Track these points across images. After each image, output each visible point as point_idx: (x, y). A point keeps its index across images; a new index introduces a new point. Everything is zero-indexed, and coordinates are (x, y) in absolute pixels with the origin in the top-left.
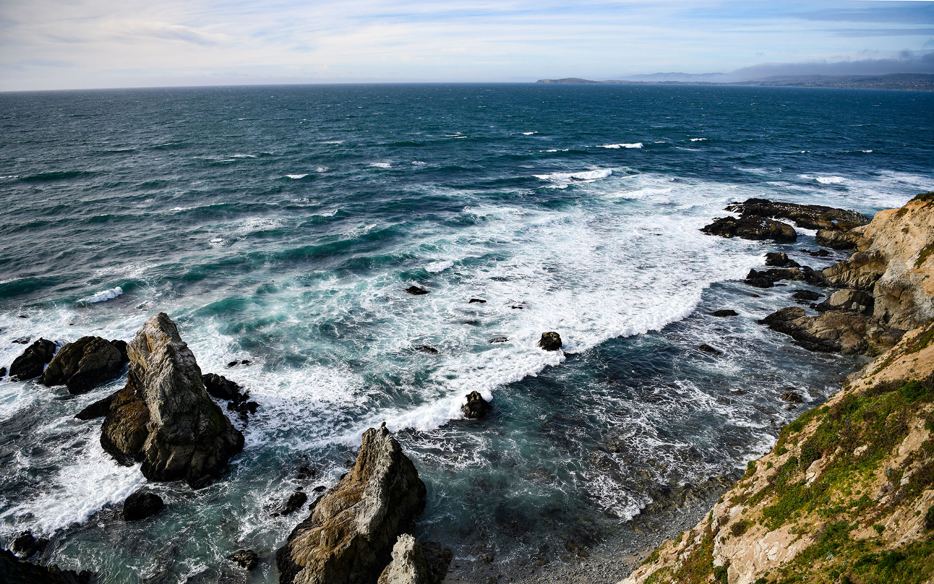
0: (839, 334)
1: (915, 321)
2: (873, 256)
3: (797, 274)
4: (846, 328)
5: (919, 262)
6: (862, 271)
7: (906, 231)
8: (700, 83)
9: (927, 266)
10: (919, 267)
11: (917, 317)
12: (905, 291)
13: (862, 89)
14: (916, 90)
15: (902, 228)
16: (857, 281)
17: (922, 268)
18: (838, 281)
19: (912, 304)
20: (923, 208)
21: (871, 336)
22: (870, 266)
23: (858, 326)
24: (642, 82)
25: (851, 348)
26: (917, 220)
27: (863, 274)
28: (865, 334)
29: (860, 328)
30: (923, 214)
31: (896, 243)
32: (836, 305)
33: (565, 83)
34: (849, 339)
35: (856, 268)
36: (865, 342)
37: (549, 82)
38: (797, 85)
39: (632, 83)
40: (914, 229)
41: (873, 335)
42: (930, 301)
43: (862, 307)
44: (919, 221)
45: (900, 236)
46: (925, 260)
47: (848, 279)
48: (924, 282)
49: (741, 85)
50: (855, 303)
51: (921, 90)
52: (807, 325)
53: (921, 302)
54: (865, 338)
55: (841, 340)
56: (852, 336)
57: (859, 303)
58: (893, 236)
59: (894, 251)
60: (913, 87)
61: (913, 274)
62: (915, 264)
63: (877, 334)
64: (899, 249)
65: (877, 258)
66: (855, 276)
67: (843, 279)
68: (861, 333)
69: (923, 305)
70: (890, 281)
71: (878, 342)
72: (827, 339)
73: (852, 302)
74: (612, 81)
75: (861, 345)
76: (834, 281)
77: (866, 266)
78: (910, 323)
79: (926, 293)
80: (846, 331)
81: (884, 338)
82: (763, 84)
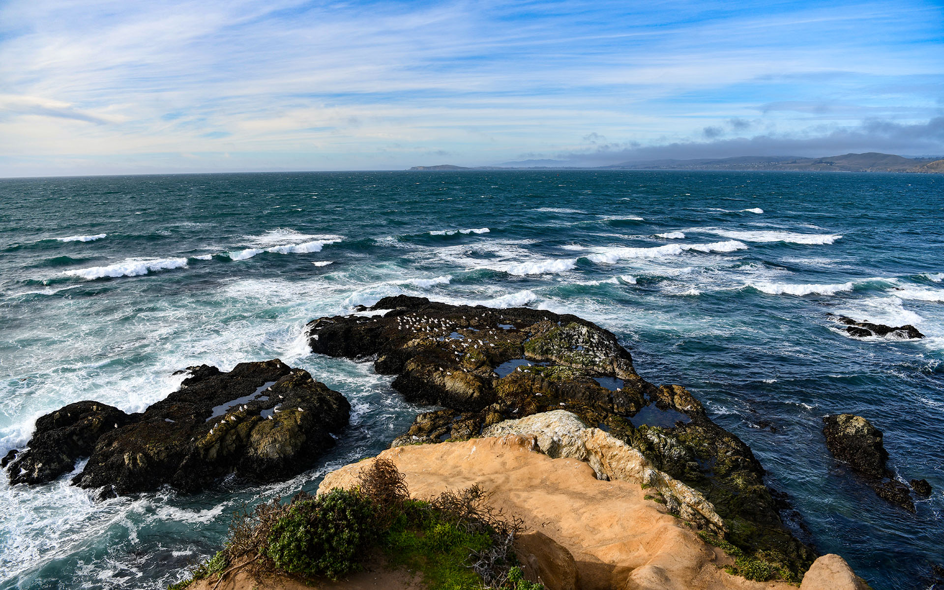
8: (566, 168)
13: (709, 170)
14: (756, 170)
33: (438, 170)
38: (653, 168)
51: (761, 170)
60: (753, 167)
74: (484, 167)
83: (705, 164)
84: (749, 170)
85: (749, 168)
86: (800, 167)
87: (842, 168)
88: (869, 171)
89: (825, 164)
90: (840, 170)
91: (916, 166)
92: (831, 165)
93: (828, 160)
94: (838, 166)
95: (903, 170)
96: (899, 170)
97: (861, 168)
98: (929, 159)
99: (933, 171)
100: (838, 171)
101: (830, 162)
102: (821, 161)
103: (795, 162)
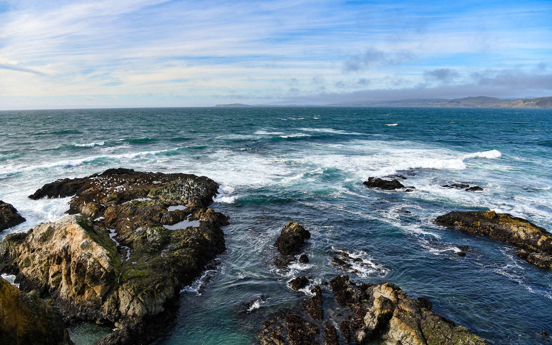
14: (416, 106)
74: (259, 105)
83: (387, 103)
84: (412, 106)
86: (441, 105)
87: (465, 105)
88: (479, 106)
89: (456, 103)
90: (464, 106)
91: (506, 104)
92: (459, 103)
93: (457, 101)
94: (462, 104)
95: (499, 106)
96: (496, 106)
97: (476, 105)
98: (514, 99)
99: (515, 106)
100: (462, 107)
101: (458, 101)
102: (453, 101)
103: (438, 102)
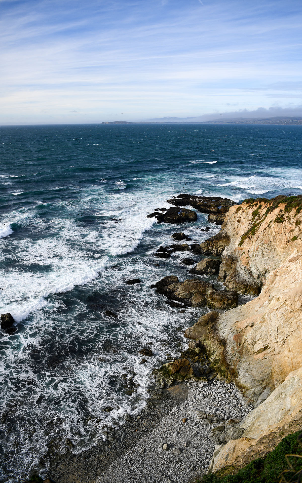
0: (191, 295)
1: (236, 282)
2: (224, 236)
3: (186, 248)
4: (195, 291)
5: (241, 243)
6: (219, 245)
7: (239, 221)
8: (185, 123)
9: (245, 246)
10: (241, 247)
11: (237, 280)
12: (234, 261)
15: (237, 219)
16: (217, 250)
17: (242, 247)
18: (207, 251)
19: (236, 270)
20: (246, 208)
21: (208, 295)
22: (223, 242)
23: (201, 290)
24: (156, 123)
25: (197, 304)
26: (244, 215)
27: (220, 247)
28: (206, 294)
29: (202, 290)
30: (246, 211)
31: (234, 228)
32: (199, 270)
34: (196, 298)
35: (216, 243)
36: (206, 300)
37: (108, 123)
38: (231, 123)
39: (151, 123)
40: (243, 220)
41: (210, 295)
42: (244, 269)
43: (214, 270)
44: (245, 216)
45: (236, 224)
46: (244, 242)
47: (212, 249)
48: (242, 256)
49: (205, 123)
50: (210, 268)
52: (175, 289)
53: (240, 269)
54: (205, 297)
55: (192, 300)
56: (198, 296)
57: (212, 268)
58: (233, 224)
59: (233, 233)
61: (237, 250)
62: (239, 245)
63: (212, 294)
64: (235, 232)
65: (226, 237)
66: (216, 247)
67: (210, 249)
68: (203, 294)
69: (240, 272)
70: (226, 255)
71: (212, 299)
72: (185, 298)
73: (208, 267)
74: (141, 122)
75: (203, 301)
76: (204, 251)
77: (221, 242)
78: (234, 283)
79: (242, 264)
80: (196, 293)
81: (215, 297)
82: (215, 122)
83: (259, 121)
84: (282, 124)
85: (282, 123)
